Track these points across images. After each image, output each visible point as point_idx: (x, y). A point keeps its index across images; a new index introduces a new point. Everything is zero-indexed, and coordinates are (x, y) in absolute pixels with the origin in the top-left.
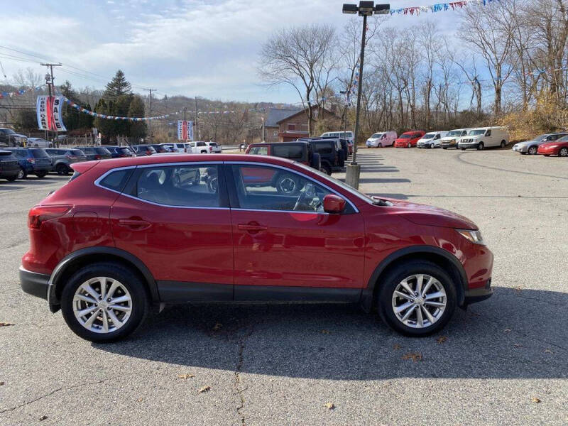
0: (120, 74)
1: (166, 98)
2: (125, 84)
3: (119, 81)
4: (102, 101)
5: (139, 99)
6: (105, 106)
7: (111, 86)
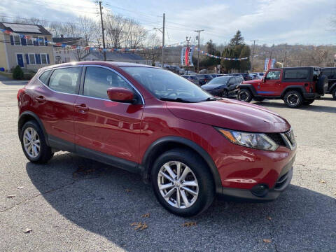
0: (239, 33)
1: (274, 46)
2: (240, 39)
3: (238, 37)
4: (226, 50)
5: (248, 47)
6: (228, 52)
7: (233, 40)
